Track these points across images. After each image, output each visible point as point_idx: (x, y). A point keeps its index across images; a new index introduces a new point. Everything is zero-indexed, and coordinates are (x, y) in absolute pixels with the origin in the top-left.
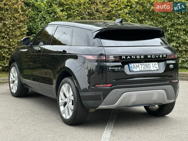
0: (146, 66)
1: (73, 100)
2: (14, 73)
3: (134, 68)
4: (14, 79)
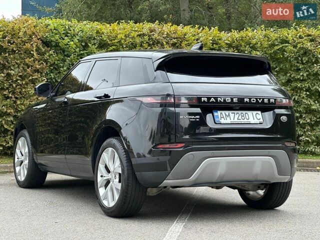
0: (242, 116)
1: (121, 172)
2: (23, 148)
3: (222, 119)
4: (23, 158)
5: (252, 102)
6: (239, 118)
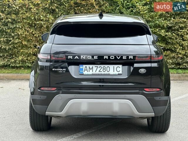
5: (111, 58)
6: (100, 71)
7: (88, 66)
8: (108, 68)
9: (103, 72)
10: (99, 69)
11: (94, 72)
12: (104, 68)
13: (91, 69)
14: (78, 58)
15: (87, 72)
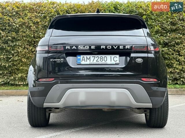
5: (108, 48)
6: (98, 61)
7: (85, 56)
8: (105, 58)
9: (100, 62)
10: (96, 59)
11: (92, 62)
12: (101, 58)
13: (88, 59)
14: (76, 48)
15: (85, 61)
